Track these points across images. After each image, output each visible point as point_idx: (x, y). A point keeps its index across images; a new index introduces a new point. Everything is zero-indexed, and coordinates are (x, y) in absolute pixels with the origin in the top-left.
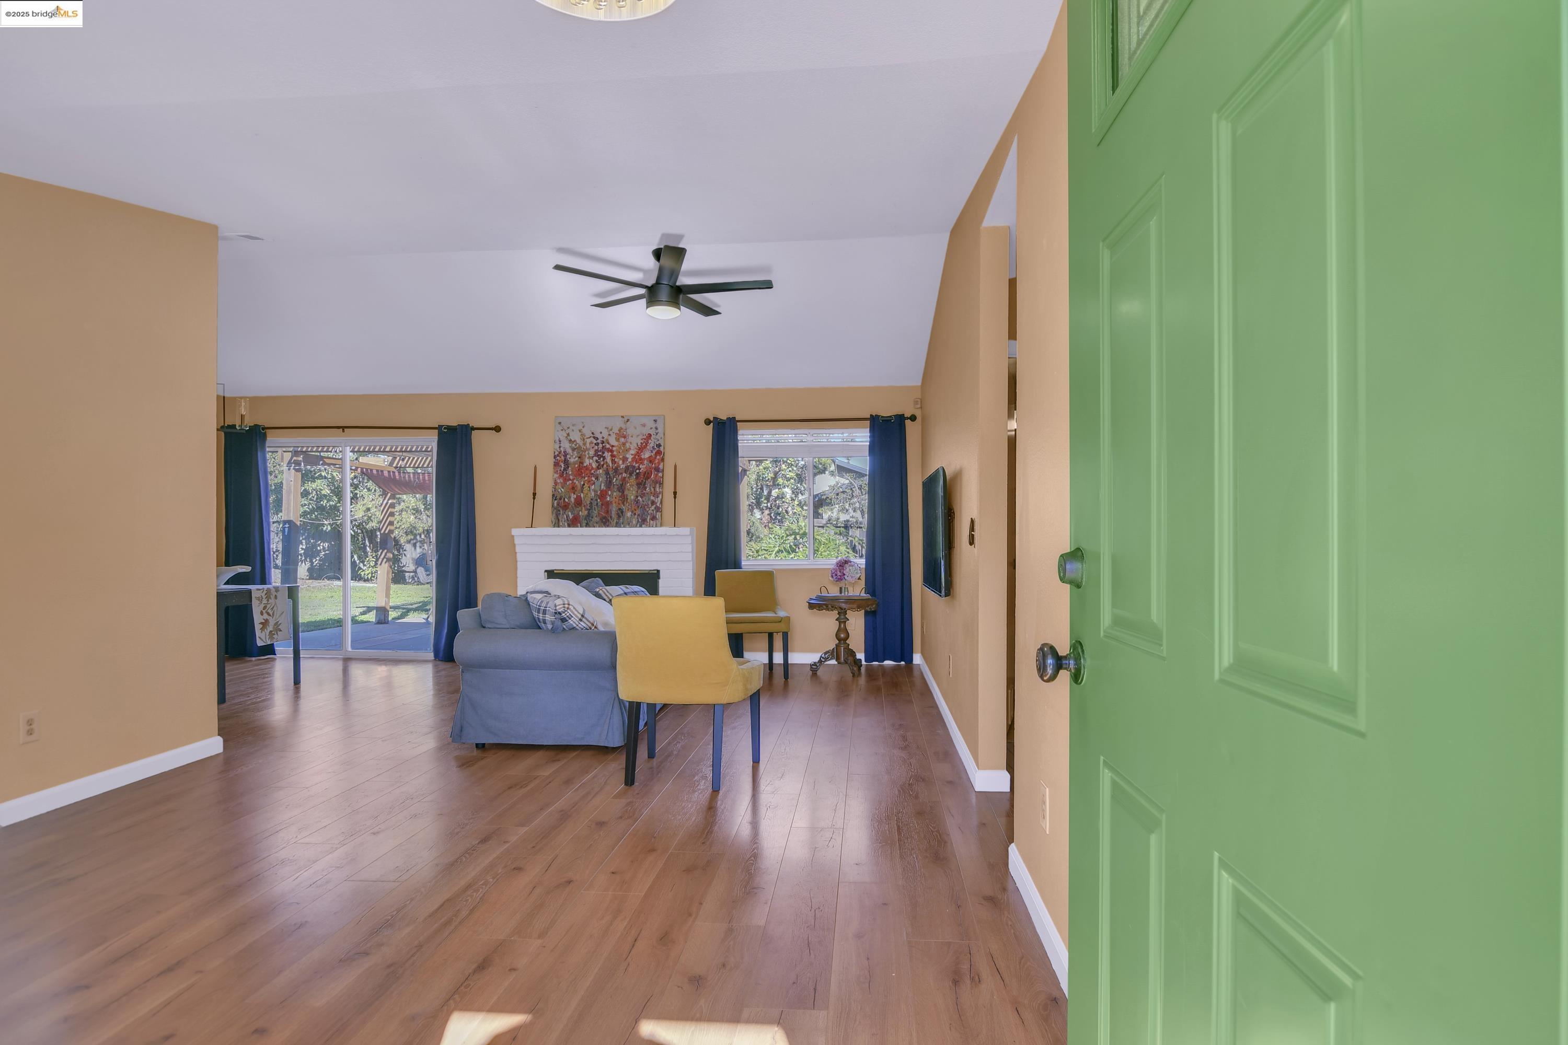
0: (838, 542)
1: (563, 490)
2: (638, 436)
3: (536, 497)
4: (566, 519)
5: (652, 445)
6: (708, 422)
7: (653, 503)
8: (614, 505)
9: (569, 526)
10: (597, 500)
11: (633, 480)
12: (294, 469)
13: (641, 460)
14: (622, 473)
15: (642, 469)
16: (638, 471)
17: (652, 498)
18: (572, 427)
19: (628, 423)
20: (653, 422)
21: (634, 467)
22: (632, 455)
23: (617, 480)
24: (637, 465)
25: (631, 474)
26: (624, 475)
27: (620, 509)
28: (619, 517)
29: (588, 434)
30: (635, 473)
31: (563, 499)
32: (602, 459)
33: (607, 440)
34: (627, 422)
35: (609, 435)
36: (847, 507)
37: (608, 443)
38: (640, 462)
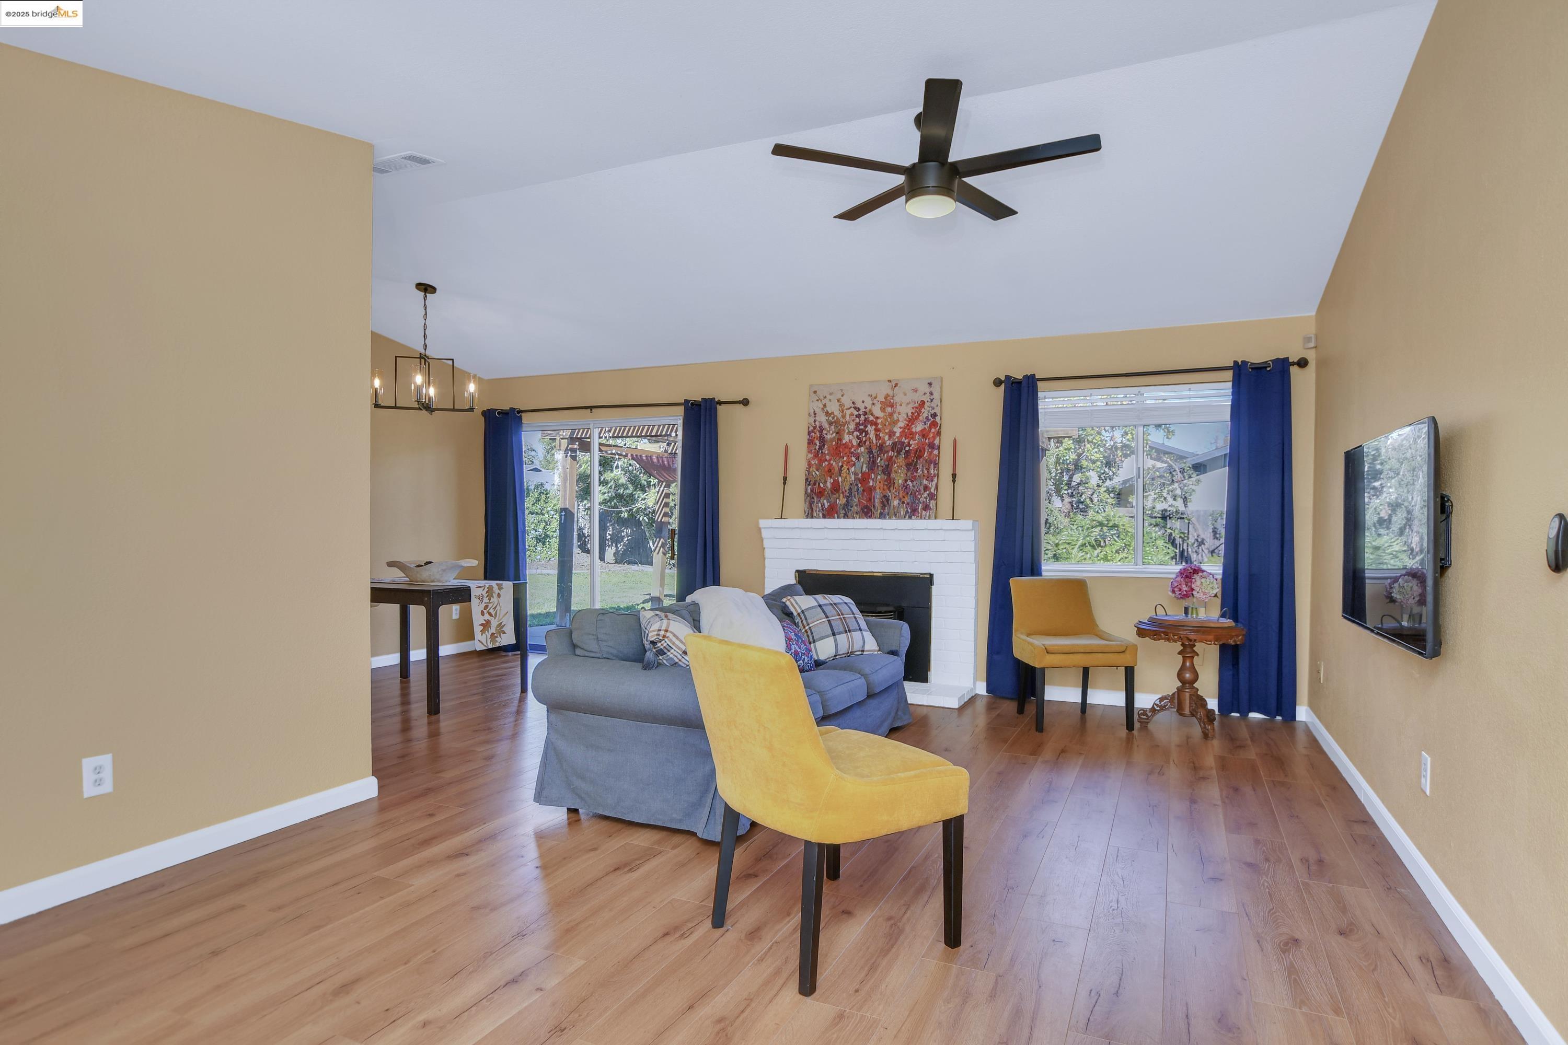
0: (1154, 535)
1: (817, 472)
2: (908, 404)
3: (787, 481)
4: (820, 508)
5: (925, 415)
6: (997, 383)
7: (926, 488)
8: (878, 491)
9: (824, 517)
10: (857, 485)
11: (901, 460)
12: (570, 456)
13: (911, 435)
14: (888, 452)
15: (913, 446)
16: (907, 448)
17: (925, 482)
18: (829, 397)
19: (897, 388)
20: (927, 385)
21: (903, 443)
22: (900, 428)
23: (881, 459)
24: (906, 441)
25: (899, 453)
26: (891, 453)
27: (885, 496)
28: (884, 506)
29: (848, 404)
30: (904, 451)
31: (817, 484)
32: (864, 435)
33: (871, 411)
34: (895, 387)
35: (873, 404)
36: (1165, 495)
37: (872, 414)
38: (910, 436)
